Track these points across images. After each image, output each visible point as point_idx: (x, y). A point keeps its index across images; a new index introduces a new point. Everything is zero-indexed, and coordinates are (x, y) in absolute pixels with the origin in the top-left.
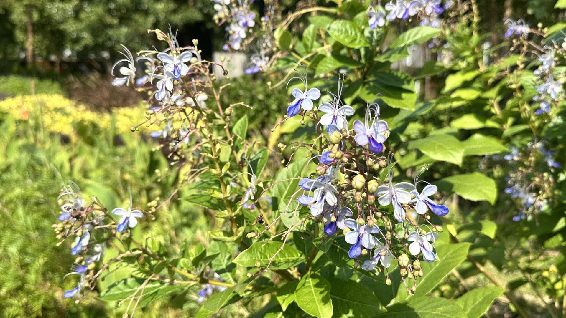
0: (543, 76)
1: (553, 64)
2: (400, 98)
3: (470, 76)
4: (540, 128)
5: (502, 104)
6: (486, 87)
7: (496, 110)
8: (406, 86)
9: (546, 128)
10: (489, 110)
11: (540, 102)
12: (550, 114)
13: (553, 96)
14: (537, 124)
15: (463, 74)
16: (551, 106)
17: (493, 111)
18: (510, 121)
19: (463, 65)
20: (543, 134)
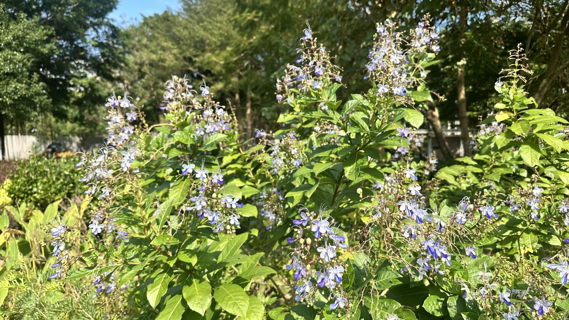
0: (274, 156)
1: (278, 151)
2: (211, 168)
3: (236, 157)
4: (275, 182)
5: (254, 172)
6: (245, 163)
7: (251, 176)
8: (213, 162)
9: (278, 182)
10: (247, 176)
11: (274, 168)
12: (279, 174)
13: (279, 165)
14: (273, 181)
15: (232, 155)
16: (279, 170)
17: (249, 176)
18: (259, 181)
19: (231, 150)
20: (277, 185)
